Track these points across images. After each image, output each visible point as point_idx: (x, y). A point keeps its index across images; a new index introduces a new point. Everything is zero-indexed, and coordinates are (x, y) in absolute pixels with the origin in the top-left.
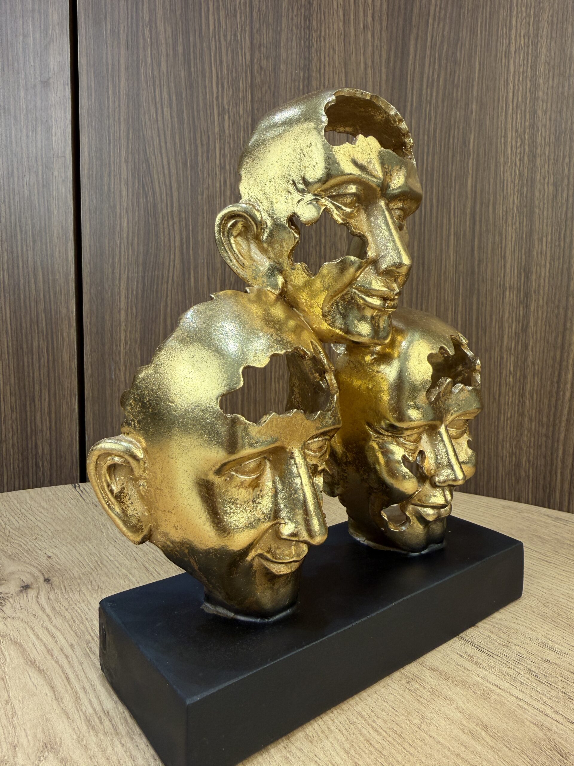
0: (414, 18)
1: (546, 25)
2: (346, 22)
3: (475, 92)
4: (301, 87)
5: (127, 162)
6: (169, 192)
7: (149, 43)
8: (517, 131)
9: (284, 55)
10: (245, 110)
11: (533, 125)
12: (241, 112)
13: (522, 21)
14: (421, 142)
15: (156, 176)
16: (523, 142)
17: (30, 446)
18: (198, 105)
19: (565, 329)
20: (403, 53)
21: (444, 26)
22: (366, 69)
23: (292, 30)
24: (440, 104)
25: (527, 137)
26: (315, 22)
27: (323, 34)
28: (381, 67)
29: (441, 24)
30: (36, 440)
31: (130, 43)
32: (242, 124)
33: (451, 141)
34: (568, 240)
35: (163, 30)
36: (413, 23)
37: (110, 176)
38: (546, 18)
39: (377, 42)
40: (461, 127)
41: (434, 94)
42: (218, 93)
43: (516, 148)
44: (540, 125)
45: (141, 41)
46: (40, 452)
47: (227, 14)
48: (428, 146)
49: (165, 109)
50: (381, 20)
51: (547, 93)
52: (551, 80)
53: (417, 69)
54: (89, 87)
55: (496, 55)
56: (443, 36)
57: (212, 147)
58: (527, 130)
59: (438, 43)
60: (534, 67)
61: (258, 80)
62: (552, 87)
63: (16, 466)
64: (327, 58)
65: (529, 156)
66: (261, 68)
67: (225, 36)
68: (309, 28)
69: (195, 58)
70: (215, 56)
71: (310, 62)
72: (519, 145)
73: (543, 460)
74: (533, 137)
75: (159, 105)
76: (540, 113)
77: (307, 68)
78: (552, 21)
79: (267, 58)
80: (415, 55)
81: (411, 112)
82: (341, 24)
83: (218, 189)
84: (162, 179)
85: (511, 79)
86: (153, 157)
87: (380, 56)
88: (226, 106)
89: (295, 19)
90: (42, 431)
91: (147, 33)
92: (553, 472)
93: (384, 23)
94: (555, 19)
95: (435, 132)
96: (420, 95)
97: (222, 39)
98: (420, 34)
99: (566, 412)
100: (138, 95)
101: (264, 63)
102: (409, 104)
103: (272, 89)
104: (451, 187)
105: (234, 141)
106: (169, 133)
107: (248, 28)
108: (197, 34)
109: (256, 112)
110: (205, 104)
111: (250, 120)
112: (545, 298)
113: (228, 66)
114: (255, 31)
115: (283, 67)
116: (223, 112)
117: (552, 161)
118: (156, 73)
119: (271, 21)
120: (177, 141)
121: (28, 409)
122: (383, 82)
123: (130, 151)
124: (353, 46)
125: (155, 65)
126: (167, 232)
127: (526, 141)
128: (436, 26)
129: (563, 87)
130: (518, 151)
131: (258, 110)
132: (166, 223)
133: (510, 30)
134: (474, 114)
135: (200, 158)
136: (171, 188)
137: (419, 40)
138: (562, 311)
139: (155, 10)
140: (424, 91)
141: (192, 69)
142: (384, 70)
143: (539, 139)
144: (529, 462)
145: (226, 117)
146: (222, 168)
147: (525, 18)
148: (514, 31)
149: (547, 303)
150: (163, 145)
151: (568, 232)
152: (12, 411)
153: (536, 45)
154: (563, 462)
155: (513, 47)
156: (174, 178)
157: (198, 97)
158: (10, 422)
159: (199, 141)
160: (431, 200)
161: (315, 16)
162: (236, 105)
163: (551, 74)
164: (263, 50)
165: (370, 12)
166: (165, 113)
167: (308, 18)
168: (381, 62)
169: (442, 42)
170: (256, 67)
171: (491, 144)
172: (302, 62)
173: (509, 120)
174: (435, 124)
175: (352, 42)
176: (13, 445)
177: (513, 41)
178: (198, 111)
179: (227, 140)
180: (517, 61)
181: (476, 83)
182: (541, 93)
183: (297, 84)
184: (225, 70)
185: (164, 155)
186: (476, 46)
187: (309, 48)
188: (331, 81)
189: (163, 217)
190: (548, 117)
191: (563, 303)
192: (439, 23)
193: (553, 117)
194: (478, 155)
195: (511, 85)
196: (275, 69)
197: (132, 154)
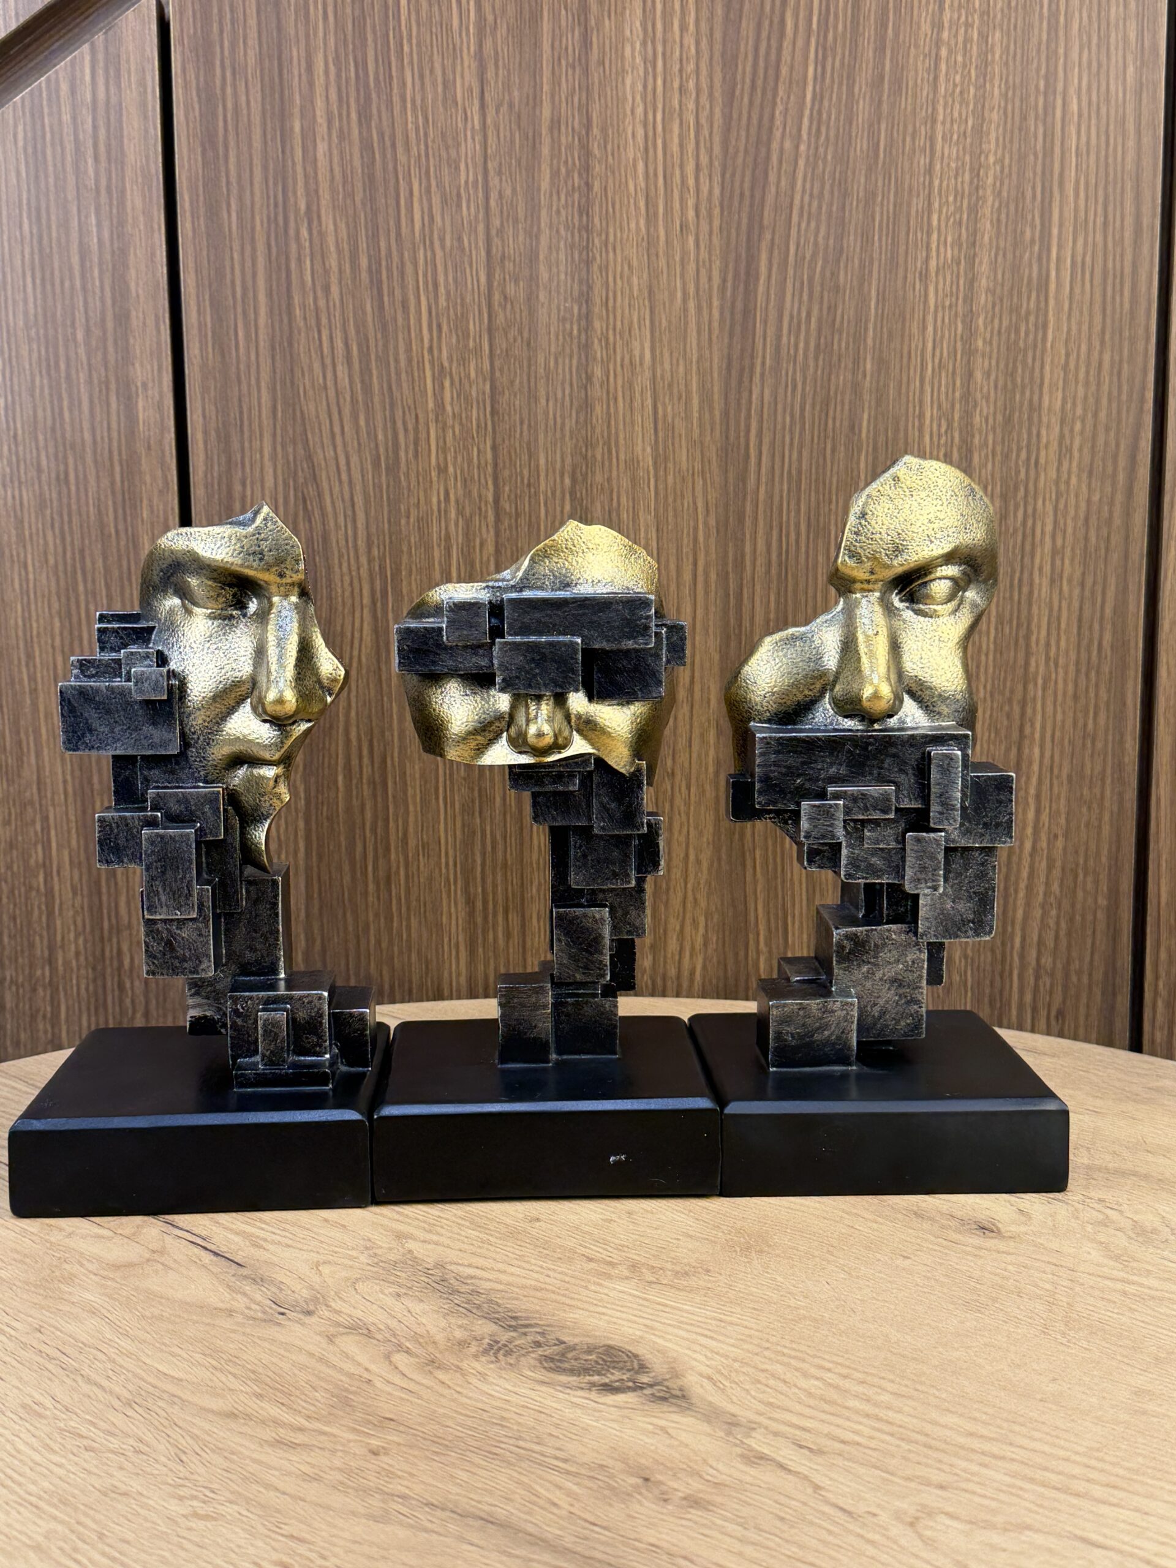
0: (766, 213)
1: (988, 225)
2: (651, 218)
3: (870, 342)
4: (575, 332)
5: (274, 457)
6: (349, 513)
7: (308, 251)
8: (940, 407)
9: (544, 275)
10: (479, 370)
11: (967, 395)
12: (473, 375)
13: (948, 219)
14: (779, 427)
15: (325, 485)
16: (950, 426)
17: (107, 954)
18: (397, 361)
19: (1022, 736)
20: (748, 273)
21: (818, 228)
22: (685, 300)
23: (558, 231)
24: (812, 363)
25: (957, 417)
26: (597, 220)
27: (611, 238)
28: (710, 298)
29: (813, 225)
30: (118, 943)
31: (274, 250)
32: (474, 394)
33: (830, 422)
34: (1025, 590)
35: (331, 227)
36: (766, 222)
37: (244, 485)
38: (988, 214)
39: (704, 254)
40: (847, 401)
41: (801, 345)
42: (431, 340)
43: (940, 436)
44: (979, 396)
45: (293, 247)
46: (127, 962)
47: (444, 201)
48: (792, 433)
49: (339, 368)
50: (710, 215)
51: (991, 343)
52: (996, 321)
53: (772, 304)
54: (201, 326)
55: (905, 278)
56: (816, 244)
57: (423, 436)
58: (957, 406)
59: (808, 256)
60: (969, 299)
61: (500, 319)
62: (999, 332)
63: (83, 991)
64: (619, 282)
65: (960, 448)
66: (505, 298)
67: (442, 240)
68: (587, 229)
69: (390, 277)
70: (425, 275)
71: (590, 288)
72: (943, 430)
73: (989, 954)
74: (967, 415)
75: (328, 361)
76: (978, 375)
77: (585, 298)
78: (999, 220)
79: (516, 281)
80: (769, 277)
81: (762, 375)
82: (642, 222)
83: (435, 508)
84: (336, 490)
85: (930, 319)
86: (320, 451)
87: (710, 279)
88: (446, 364)
89: (563, 212)
90: (130, 926)
91: (304, 233)
92: (1007, 973)
93: (716, 223)
94: (1003, 216)
95: (803, 410)
96: (778, 348)
97: (437, 244)
98: (777, 241)
99: (1025, 874)
100: (290, 344)
101: (511, 289)
102: (759, 361)
103: (526, 335)
104: (830, 502)
105: (461, 424)
106: (347, 411)
107: (481, 227)
108: (393, 235)
109: (498, 374)
110: (410, 360)
111: (488, 387)
112: (989, 687)
113: (448, 293)
114: (493, 232)
115: (542, 296)
116: (441, 373)
117: (998, 458)
118: (322, 303)
119: (521, 215)
120: (362, 423)
121: (104, 890)
122: (716, 325)
123: (279, 439)
124: (662, 262)
125: (320, 293)
126: (347, 579)
127: (956, 424)
128: (803, 226)
129: (1017, 331)
130: (943, 441)
131: (501, 370)
132: (345, 565)
133: (929, 234)
134: (868, 378)
135: (402, 454)
136: (353, 506)
137: (776, 252)
138: (1017, 709)
139: (317, 191)
140: (785, 339)
141: (386, 299)
142: (716, 303)
143: (977, 419)
144: (966, 957)
145: (447, 383)
146: (442, 470)
147: (954, 214)
148: (935, 236)
149: (992, 695)
150: (337, 429)
151: (1026, 575)
152: (75, 893)
153: (971, 261)
154: (1022, 957)
155: (933, 264)
156: (358, 488)
157: (396, 347)
158: (71, 913)
159: (399, 424)
160: (798, 525)
161: (597, 208)
162: (463, 362)
163: (997, 309)
164: (509, 266)
165: (691, 203)
166: (339, 374)
167: (585, 210)
168: (710, 288)
169: (814, 255)
170: (497, 297)
171: (897, 430)
172: (576, 286)
173: (928, 389)
174: (803, 396)
175: (661, 254)
176: (77, 954)
177: (934, 254)
178: (398, 374)
179: (450, 422)
180: (941, 286)
181: (871, 326)
182: (980, 343)
183: (568, 326)
184: (442, 301)
185: (340, 449)
186: (871, 263)
187: (588, 263)
188: (626, 322)
189: (341, 556)
190: (992, 384)
191: (1019, 695)
192: (809, 223)
193: (1001, 383)
194: (875, 449)
195: (930, 329)
196: (529, 299)
197: (284, 447)
